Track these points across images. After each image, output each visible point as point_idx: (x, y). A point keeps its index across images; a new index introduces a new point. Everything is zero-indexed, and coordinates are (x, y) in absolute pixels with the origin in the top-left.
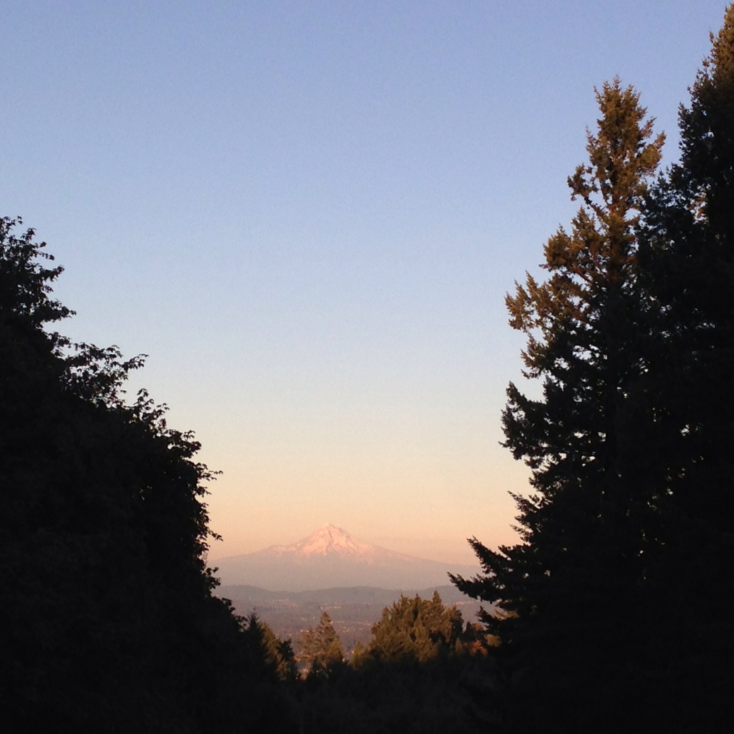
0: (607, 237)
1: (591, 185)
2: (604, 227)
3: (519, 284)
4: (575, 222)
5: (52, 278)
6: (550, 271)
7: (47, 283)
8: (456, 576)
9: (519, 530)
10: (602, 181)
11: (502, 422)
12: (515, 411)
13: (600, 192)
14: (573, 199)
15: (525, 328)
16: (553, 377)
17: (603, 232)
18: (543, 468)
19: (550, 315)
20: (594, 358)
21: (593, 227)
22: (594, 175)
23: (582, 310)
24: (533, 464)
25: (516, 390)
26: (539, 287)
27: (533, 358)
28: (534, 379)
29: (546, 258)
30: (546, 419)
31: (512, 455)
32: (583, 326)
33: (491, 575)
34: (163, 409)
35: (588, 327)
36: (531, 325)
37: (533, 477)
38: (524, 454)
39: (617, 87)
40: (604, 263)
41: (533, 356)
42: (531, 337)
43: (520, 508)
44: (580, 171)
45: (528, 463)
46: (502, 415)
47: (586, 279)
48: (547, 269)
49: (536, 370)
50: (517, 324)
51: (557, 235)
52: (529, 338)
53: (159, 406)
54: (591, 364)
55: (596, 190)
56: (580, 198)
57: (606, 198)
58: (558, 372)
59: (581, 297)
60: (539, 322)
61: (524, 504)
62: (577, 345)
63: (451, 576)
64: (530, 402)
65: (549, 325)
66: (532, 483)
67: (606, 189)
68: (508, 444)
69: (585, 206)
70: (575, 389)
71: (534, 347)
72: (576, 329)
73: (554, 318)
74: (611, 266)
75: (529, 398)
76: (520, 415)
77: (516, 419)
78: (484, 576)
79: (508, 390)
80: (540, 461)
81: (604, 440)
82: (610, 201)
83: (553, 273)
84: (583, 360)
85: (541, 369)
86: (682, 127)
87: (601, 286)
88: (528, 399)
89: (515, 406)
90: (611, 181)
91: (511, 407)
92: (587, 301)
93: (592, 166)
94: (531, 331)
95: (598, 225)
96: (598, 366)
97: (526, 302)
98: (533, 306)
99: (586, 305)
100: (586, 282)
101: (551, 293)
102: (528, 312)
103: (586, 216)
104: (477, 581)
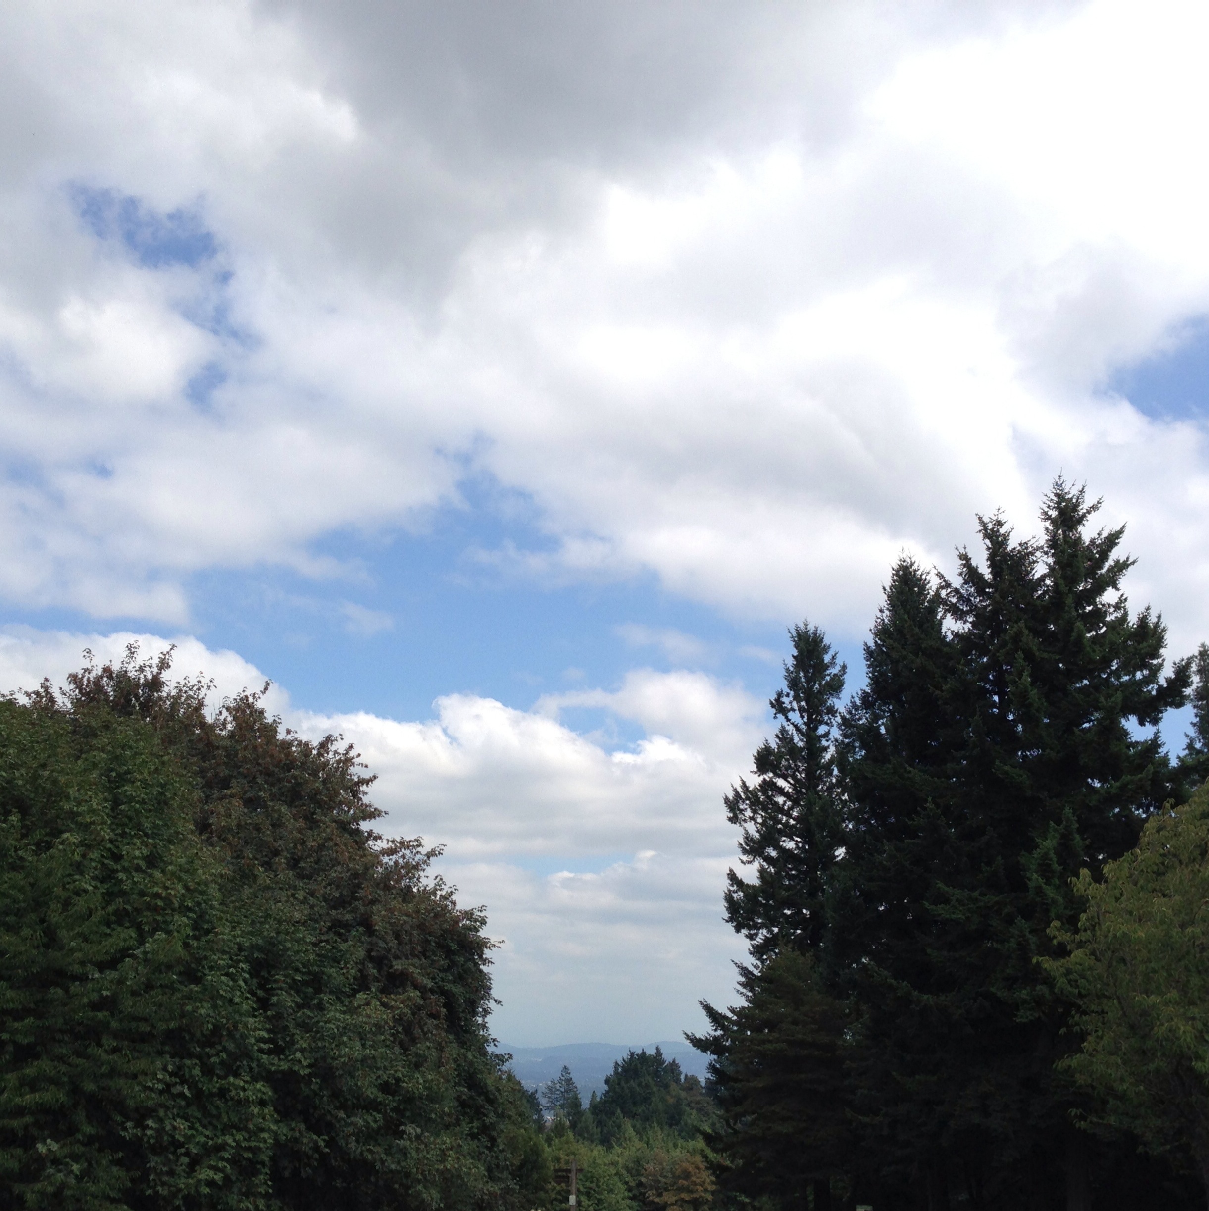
0: (804, 747)
1: (789, 707)
2: (802, 740)
3: (735, 786)
4: (777, 736)
5: (368, 784)
6: (759, 776)
7: (364, 788)
8: (690, 1034)
9: (741, 993)
10: (798, 702)
11: (724, 901)
12: (736, 892)
13: (797, 712)
14: (775, 718)
15: (740, 823)
16: (765, 864)
17: (801, 744)
18: (759, 940)
19: (760, 812)
20: (797, 848)
21: (793, 740)
22: (791, 698)
23: (786, 808)
24: (751, 937)
25: (735, 874)
26: (750, 789)
27: (748, 848)
28: (749, 865)
29: (755, 766)
30: (760, 899)
31: (733, 929)
32: (787, 821)
33: (719, 1032)
34: (454, 890)
35: (792, 822)
36: (745, 821)
37: (751, 949)
38: (744, 928)
40: (803, 769)
41: (748, 845)
42: (745, 830)
43: (741, 974)
44: (780, 695)
45: (747, 936)
46: (724, 895)
47: (789, 782)
48: (757, 775)
49: (750, 858)
50: (734, 820)
51: (764, 747)
52: (744, 831)
53: (451, 887)
54: (795, 852)
55: (793, 710)
56: (780, 717)
57: (802, 717)
58: (769, 859)
59: (785, 797)
60: (752, 818)
61: (745, 972)
62: (784, 836)
63: (686, 1034)
64: (747, 884)
65: (760, 820)
66: (751, 954)
67: (801, 710)
68: (731, 920)
69: (785, 723)
70: (784, 874)
71: (748, 838)
72: (781, 823)
73: (764, 814)
74: (809, 772)
75: (745, 881)
76: (738, 896)
77: (735, 899)
78: (713, 1033)
79: (728, 874)
80: (756, 935)
81: (808, 916)
82: (805, 719)
83: (762, 778)
84: (789, 850)
85: (755, 857)
86: (867, 661)
87: (801, 788)
88: (745, 883)
89: (735, 888)
90: (806, 703)
91: (732, 888)
92: (790, 801)
93: (789, 691)
94: (745, 825)
95: (796, 739)
96: (801, 853)
97: (740, 801)
98: (746, 805)
99: (789, 803)
100: (789, 785)
101: (760, 794)
102: (742, 810)
103: (787, 731)
104: (707, 1038)
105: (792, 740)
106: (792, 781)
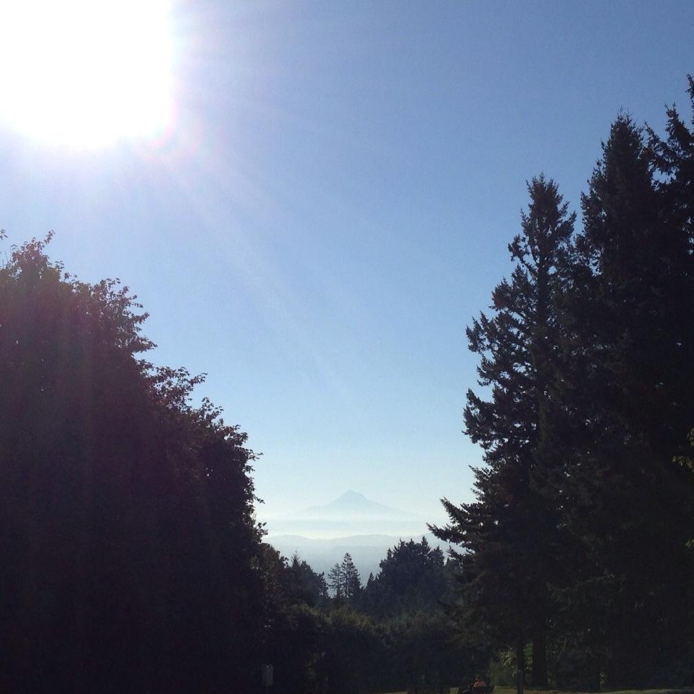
0: (536, 286)
1: (524, 250)
2: (534, 279)
3: (475, 319)
4: (513, 275)
6: (497, 310)
7: (137, 325)
8: (433, 526)
9: (476, 492)
10: (532, 246)
11: (463, 417)
12: (473, 409)
13: (531, 255)
14: (512, 260)
15: (479, 351)
16: (500, 385)
17: (533, 283)
18: (493, 448)
19: (497, 341)
20: (528, 371)
22: (526, 243)
23: (519, 337)
24: (485, 446)
25: (473, 394)
26: (489, 322)
27: (485, 372)
28: (486, 386)
29: (493, 302)
30: (494, 414)
31: (470, 440)
32: (520, 349)
33: (457, 524)
35: (524, 349)
36: (483, 349)
37: (485, 456)
38: (479, 439)
39: (542, 181)
40: (534, 305)
41: (485, 370)
42: (483, 357)
43: (477, 477)
44: (517, 240)
45: (481, 446)
46: (463, 411)
47: (522, 316)
48: (494, 310)
49: (487, 380)
50: (474, 348)
51: (501, 285)
53: (216, 408)
54: (526, 375)
55: (528, 253)
56: (517, 259)
57: (535, 259)
58: (503, 382)
59: (518, 328)
60: (489, 347)
61: (479, 474)
62: (516, 362)
63: (429, 526)
64: (484, 403)
65: (496, 348)
66: (484, 460)
67: (534, 253)
68: (468, 433)
69: (521, 265)
70: (515, 393)
71: (485, 363)
72: (515, 351)
73: (499, 343)
74: (539, 306)
75: (482, 400)
76: (476, 412)
77: (473, 415)
78: (452, 525)
79: (467, 394)
80: (490, 444)
81: (535, 429)
82: (538, 261)
83: (499, 312)
84: (520, 373)
85: (490, 380)
86: (584, 209)
87: (532, 320)
89: (473, 405)
90: (539, 247)
91: (470, 406)
92: (523, 332)
93: (525, 237)
94: (483, 352)
95: (530, 278)
96: (530, 376)
97: (480, 332)
98: (485, 335)
99: (522, 334)
100: (522, 318)
101: (497, 326)
102: (482, 340)
103: (522, 272)
104: (447, 529)
105: (526, 278)
106: (524, 315)
